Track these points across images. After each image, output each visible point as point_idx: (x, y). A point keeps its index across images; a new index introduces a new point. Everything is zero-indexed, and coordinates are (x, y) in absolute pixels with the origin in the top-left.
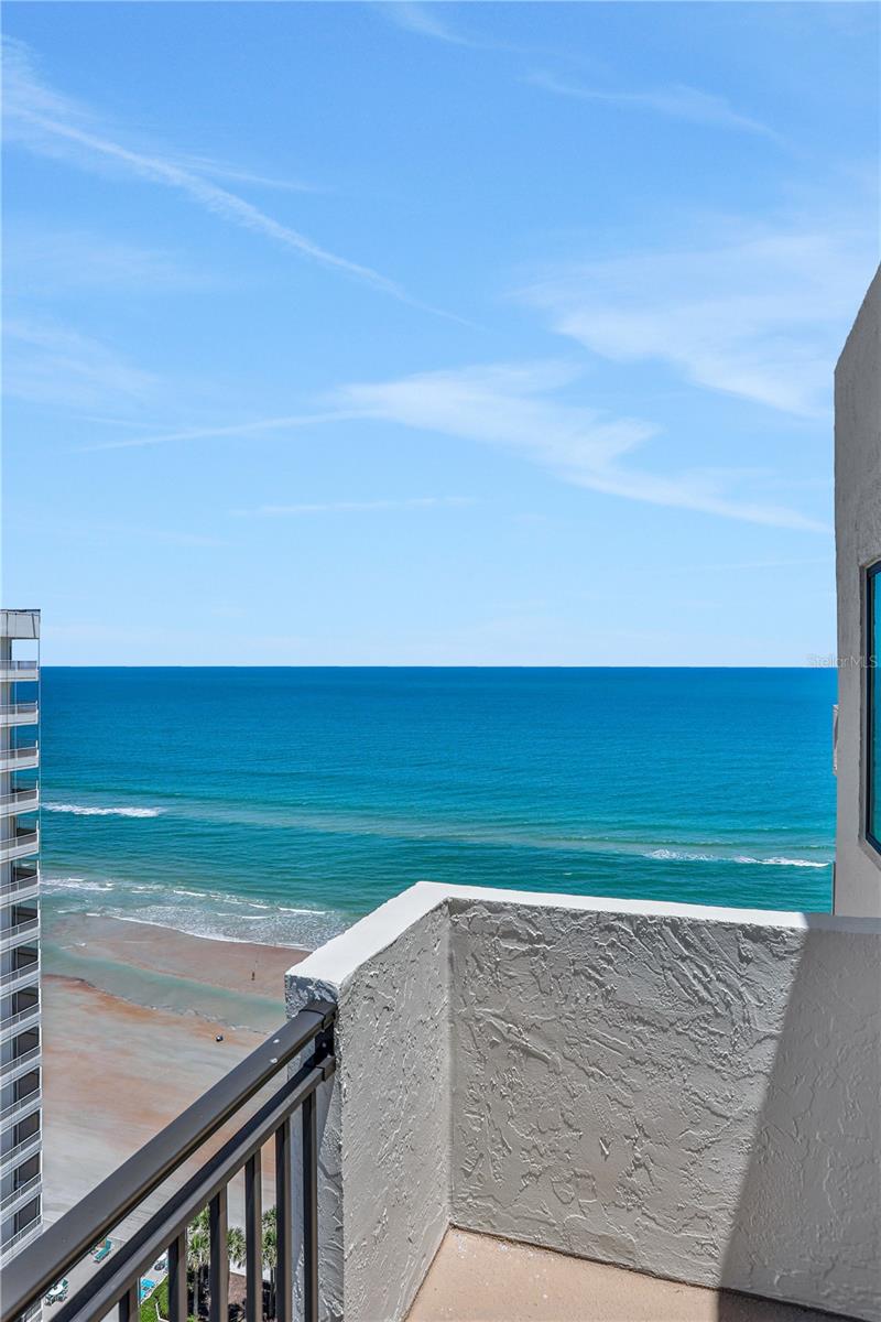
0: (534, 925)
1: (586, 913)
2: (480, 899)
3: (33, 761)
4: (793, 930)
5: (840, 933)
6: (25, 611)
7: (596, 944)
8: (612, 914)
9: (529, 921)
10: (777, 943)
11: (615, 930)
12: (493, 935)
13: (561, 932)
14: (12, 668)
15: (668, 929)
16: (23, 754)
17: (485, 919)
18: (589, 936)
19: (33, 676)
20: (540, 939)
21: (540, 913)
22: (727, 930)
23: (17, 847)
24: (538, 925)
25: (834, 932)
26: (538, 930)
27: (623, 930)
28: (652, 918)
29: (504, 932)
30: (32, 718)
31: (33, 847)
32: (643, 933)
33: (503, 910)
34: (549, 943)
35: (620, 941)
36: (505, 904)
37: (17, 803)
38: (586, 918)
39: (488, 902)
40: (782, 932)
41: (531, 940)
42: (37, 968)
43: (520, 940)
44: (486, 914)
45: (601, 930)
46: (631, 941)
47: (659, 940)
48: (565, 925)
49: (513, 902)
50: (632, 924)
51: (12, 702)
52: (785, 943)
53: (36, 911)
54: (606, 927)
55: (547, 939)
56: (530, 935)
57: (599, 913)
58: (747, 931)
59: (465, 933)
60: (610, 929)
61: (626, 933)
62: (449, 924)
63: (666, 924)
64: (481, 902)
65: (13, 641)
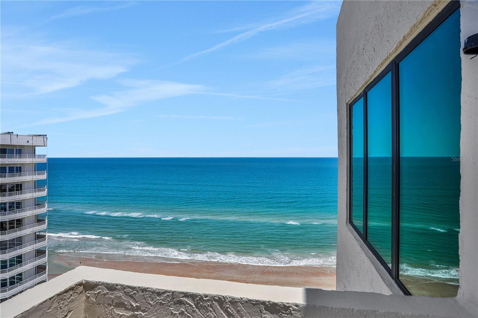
0: (134, 299)
1: (165, 292)
2: (102, 281)
3: (44, 193)
4: (297, 306)
5: (328, 308)
6: (41, 135)
7: (172, 313)
8: (181, 293)
9: (131, 297)
10: (287, 314)
11: (184, 304)
12: (110, 305)
13: (150, 304)
14: (35, 157)
15: (216, 304)
16: (39, 191)
17: (105, 294)
18: (168, 307)
19: (44, 160)
20: (138, 309)
21: (137, 291)
22: (254, 305)
23: (37, 227)
24: (137, 299)
25: (324, 307)
26: (136, 302)
27: (189, 304)
28: (206, 296)
29: (116, 303)
30: (44, 177)
31: (45, 226)
32: (201, 306)
33: (115, 289)
34: (144, 311)
35: (187, 311)
36: (117, 285)
37: (37, 210)
38: (166, 295)
39: (107, 284)
40: (289, 307)
41: (133, 309)
42: (46, 273)
43: (127, 309)
44: (106, 291)
45: (175, 304)
46: (194, 311)
47: (211, 311)
48: (153, 299)
49: (122, 283)
50: (194, 300)
51: (35, 171)
52: (292, 314)
53: (46, 251)
54: (177, 301)
55: (142, 309)
56: (132, 305)
57: (173, 292)
58: (266, 305)
59: (93, 303)
60: (181, 303)
61: (191, 306)
62: (84, 298)
63: (216, 301)
64: (103, 284)
65: (36, 147)
